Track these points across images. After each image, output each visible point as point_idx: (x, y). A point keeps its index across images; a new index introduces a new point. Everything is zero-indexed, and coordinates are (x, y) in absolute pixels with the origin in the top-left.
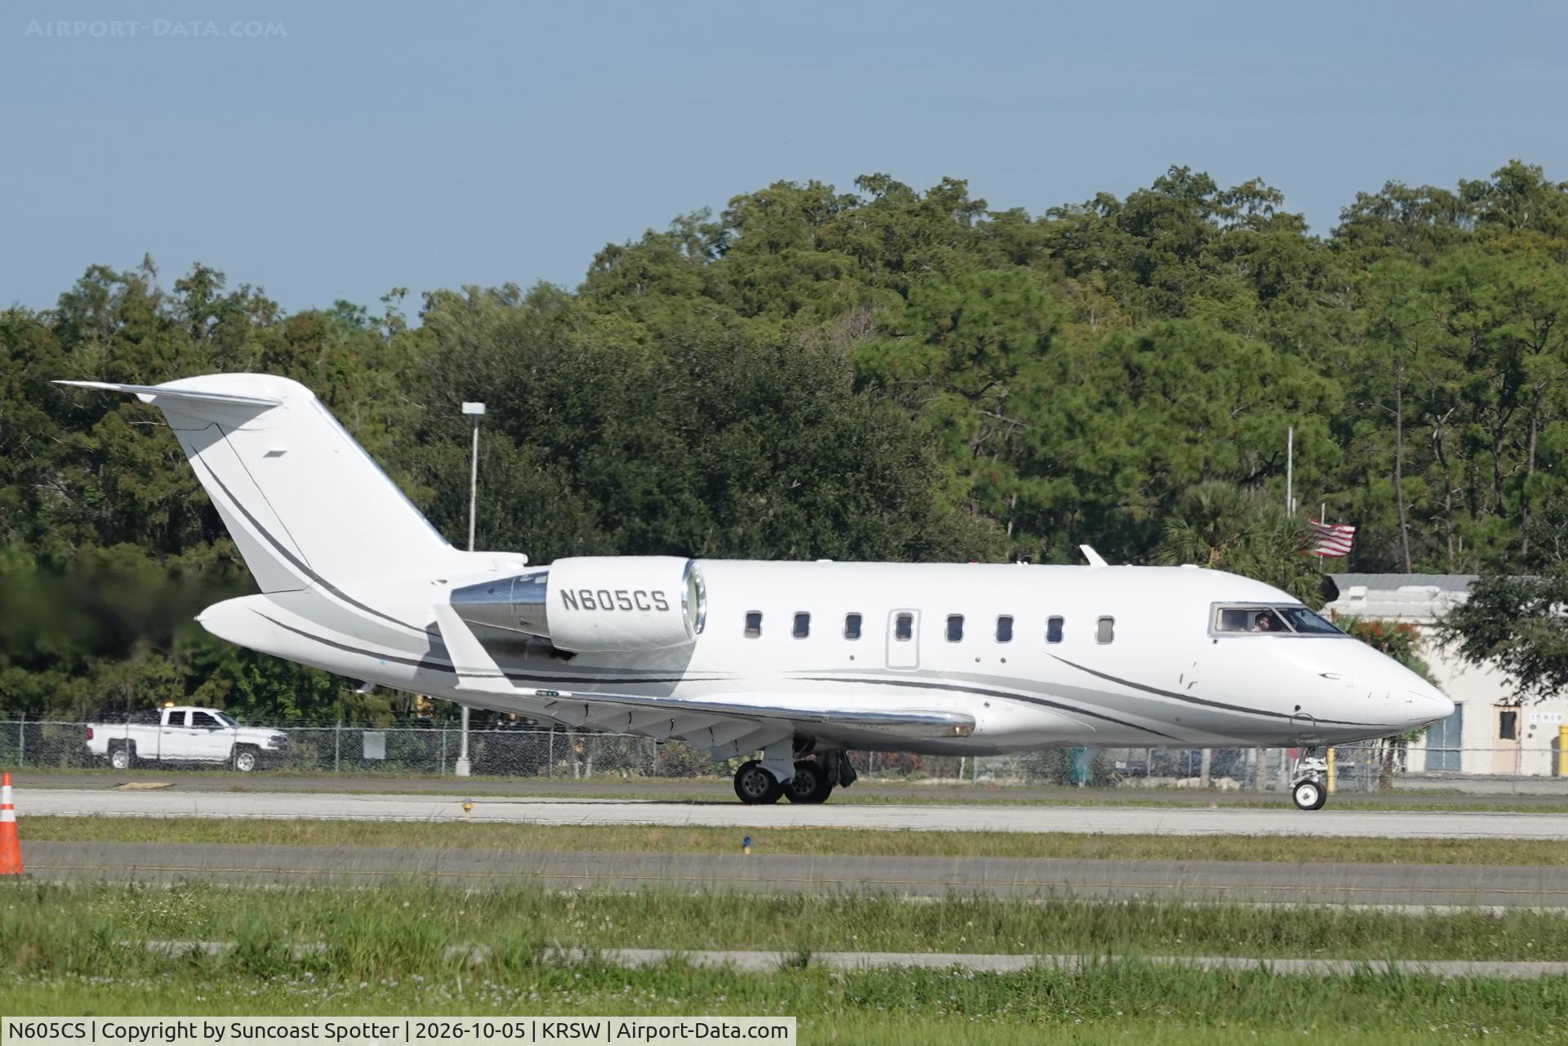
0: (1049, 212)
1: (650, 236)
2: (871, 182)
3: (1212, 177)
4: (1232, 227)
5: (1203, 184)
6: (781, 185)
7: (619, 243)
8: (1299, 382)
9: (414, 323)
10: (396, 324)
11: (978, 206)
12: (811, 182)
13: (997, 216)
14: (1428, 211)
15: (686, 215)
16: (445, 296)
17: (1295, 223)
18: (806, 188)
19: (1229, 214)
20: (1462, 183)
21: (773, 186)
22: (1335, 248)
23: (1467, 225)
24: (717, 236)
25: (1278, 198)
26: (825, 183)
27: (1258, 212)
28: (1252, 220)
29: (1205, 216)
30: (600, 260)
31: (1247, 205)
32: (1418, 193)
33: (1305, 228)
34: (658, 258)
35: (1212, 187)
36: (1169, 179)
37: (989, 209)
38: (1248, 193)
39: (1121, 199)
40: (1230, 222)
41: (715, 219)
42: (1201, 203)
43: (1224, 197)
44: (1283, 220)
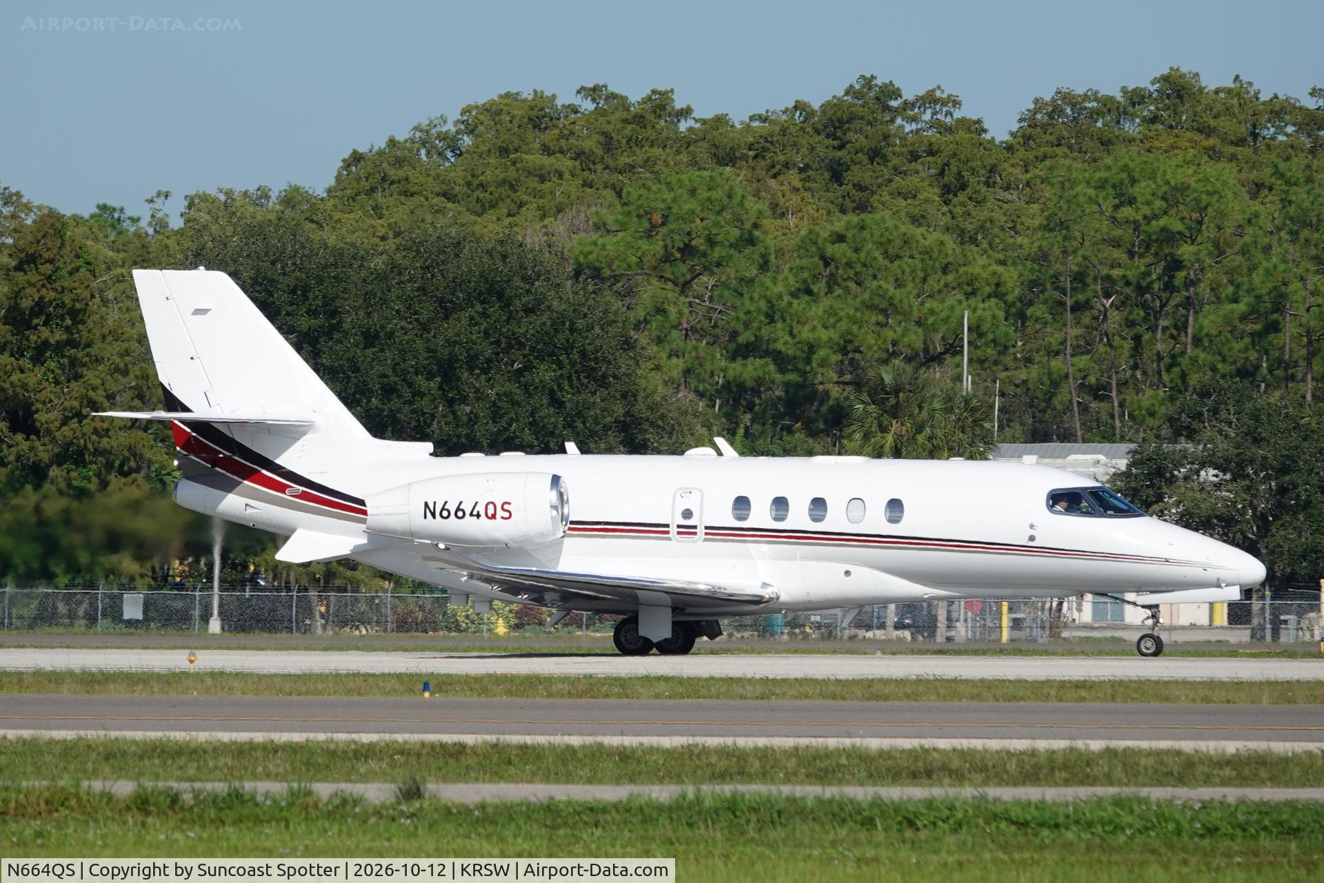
0: (752, 118)
1: (392, 143)
2: (594, 92)
3: (897, 85)
4: (918, 131)
5: (891, 91)
6: (508, 95)
7: (362, 149)
8: (978, 270)
9: (176, 223)
10: (160, 225)
11: (686, 113)
12: (535, 91)
13: (704, 122)
14: (1094, 115)
15: (424, 123)
16: (204, 198)
17: (976, 127)
18: (530, 98)
19: (914, 119)
20: (1124, 90)
21: (501, 97)
22: (1010, 148)
23: (1131, 128)
24: (451, 142)
25: (956, 103)
26: (548, 93)
27: (939, 117)
28: (934, 124)
29: (892, 121)
30: (347, 164)
31: (929, 112)
32: (1086, 97)
33: (985, 131)
34: (399, 162)
35: (896, 94)
36: (857, 87)
37: (695, 115)
38: (930, 99)
39: (816, 106)
40: (914, 126)
41: (450, 127)
42: (889, 108)
43: (907, 105)
44: (962, 122)
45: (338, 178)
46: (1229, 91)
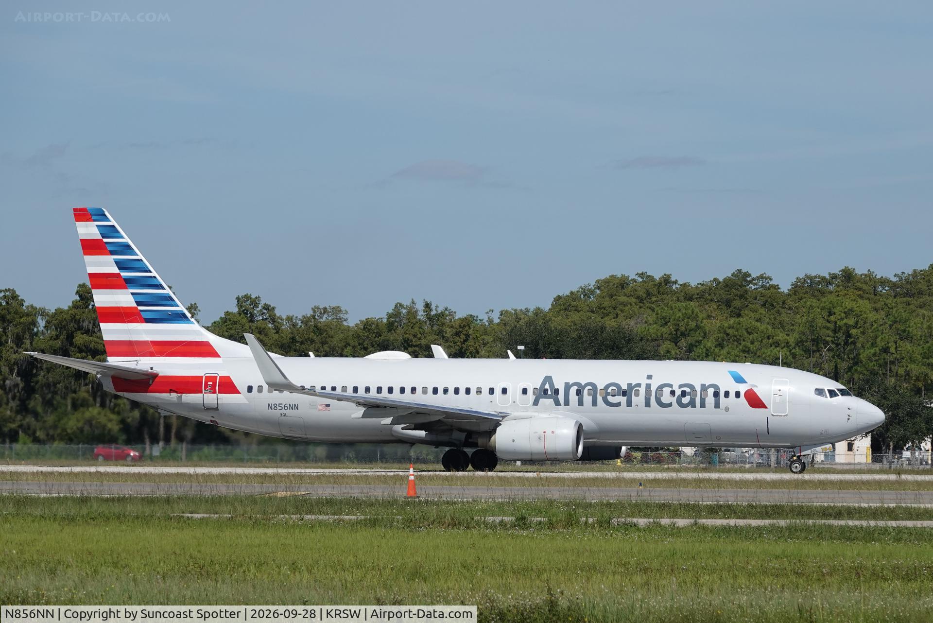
0: (698, 284)
1: (572, 293)
2: (641, 275)
3: (750, 272)
4: (757, 289)
6: (613, 276)
7: (561, 295)
8: (780, 338)
9: (496, 321)
10: (491, 321)
11: (676, 282)
12: (623, 275)
13: (681, 285)
14: (818, 283)
15: (583, 286)
16: (507, 312)
17: (776, 287)
18: (620, 277)
19: (756, 284)
20: (830, 274)
21: (610, 276)
22: (789, 295)
23: (831, 288)
24: (592, 292)
25: (771, 279)
26: (626, 275)
27: (764, 284)
28: (763, 286)
29: (748, 285)
30: (555, 300)
32: (815, 277)
33: (779, 288)
34: (574, 300)
35: (749, 275)
36: (736, 273)
37: (679, 283)
38: (762, 277)
39: (721, 280)
40: (756, 287)
41: (592, 287)
42: (747, 280)
43: (753, 279)
44: (772, 286)
45: (552, 305)
46: (866, 275)
